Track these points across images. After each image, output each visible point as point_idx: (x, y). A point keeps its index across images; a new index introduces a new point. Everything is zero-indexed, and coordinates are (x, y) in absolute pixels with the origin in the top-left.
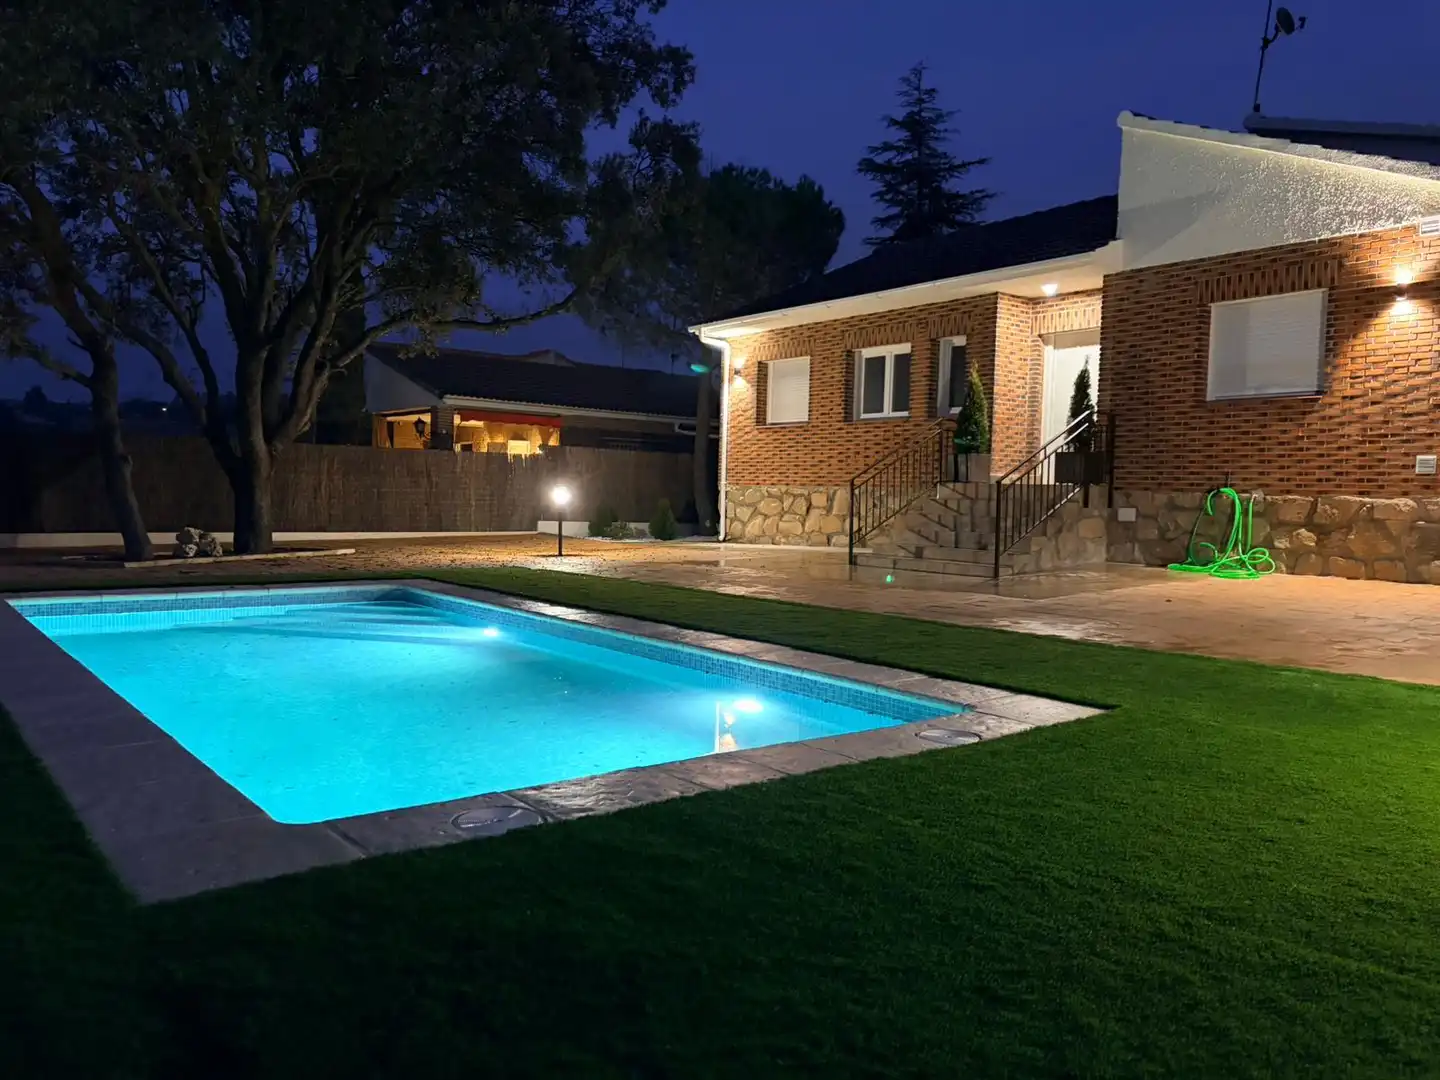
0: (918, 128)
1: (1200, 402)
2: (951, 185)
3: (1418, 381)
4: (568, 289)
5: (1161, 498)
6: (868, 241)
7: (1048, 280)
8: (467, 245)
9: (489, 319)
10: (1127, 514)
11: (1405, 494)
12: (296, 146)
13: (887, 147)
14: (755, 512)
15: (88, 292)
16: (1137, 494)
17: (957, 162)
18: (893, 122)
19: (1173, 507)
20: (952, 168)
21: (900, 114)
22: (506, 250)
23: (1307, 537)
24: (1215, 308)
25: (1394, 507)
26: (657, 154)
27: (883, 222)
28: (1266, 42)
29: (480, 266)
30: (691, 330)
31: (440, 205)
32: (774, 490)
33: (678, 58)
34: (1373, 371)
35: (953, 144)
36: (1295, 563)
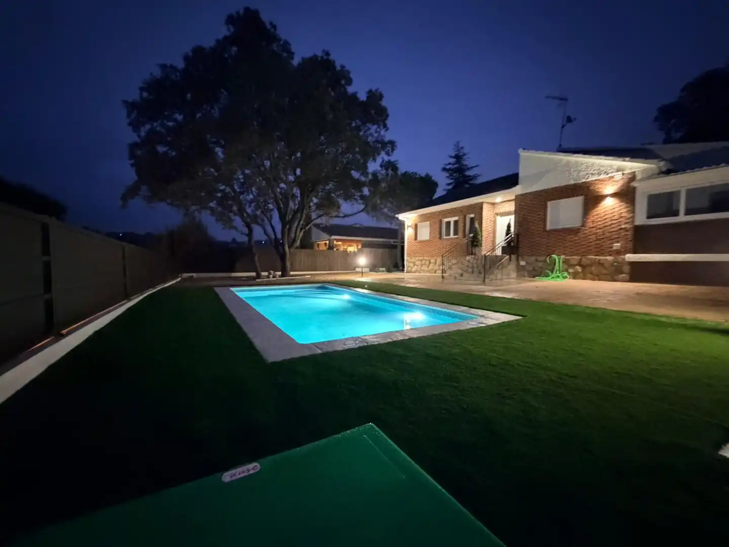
0: (458, 158)
1: (545, 231)
2: (468, 173)
3: (613, 222)
4: (363, 207)
5: (533, 258)
6: (444, 190)
7: (498, 197)
8: (338, 196)
9: (343, 215)
10: (523, 263)
11: (610, 255)
12: (295, 174)
13: (450, 164)
14: (414, 265)
15: (247, 213)
16: (526, 257)
17: (469, 167)
18: (451, 157)
19: (537, 260)
20: (468, 169)
21: (453, 155)
22: (348, 197)
23: (579, 269)
24: (549, 204)
25: (607, 259)
26: (387, 169)
27: (448, 184)
28: (563, 127)
29: (341, 201)
30: (396, 216)
31: (330, 186)
32: (420, 258)
33: (392, 143)
34: (599, 220)
35: (468, 162)
36: (575, 276)
